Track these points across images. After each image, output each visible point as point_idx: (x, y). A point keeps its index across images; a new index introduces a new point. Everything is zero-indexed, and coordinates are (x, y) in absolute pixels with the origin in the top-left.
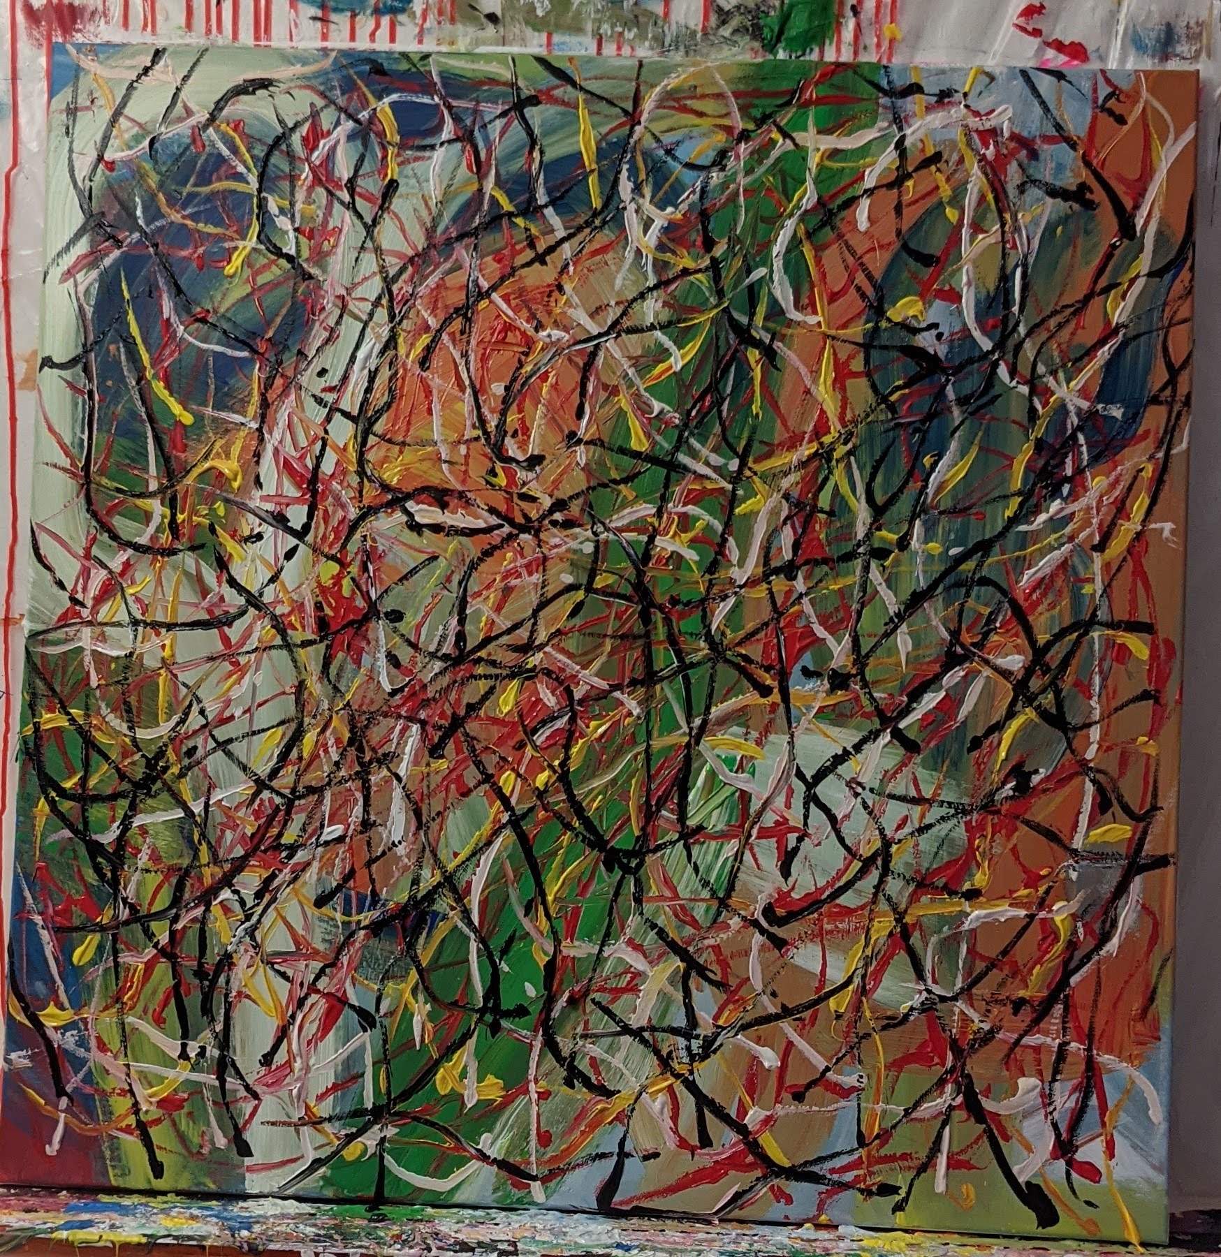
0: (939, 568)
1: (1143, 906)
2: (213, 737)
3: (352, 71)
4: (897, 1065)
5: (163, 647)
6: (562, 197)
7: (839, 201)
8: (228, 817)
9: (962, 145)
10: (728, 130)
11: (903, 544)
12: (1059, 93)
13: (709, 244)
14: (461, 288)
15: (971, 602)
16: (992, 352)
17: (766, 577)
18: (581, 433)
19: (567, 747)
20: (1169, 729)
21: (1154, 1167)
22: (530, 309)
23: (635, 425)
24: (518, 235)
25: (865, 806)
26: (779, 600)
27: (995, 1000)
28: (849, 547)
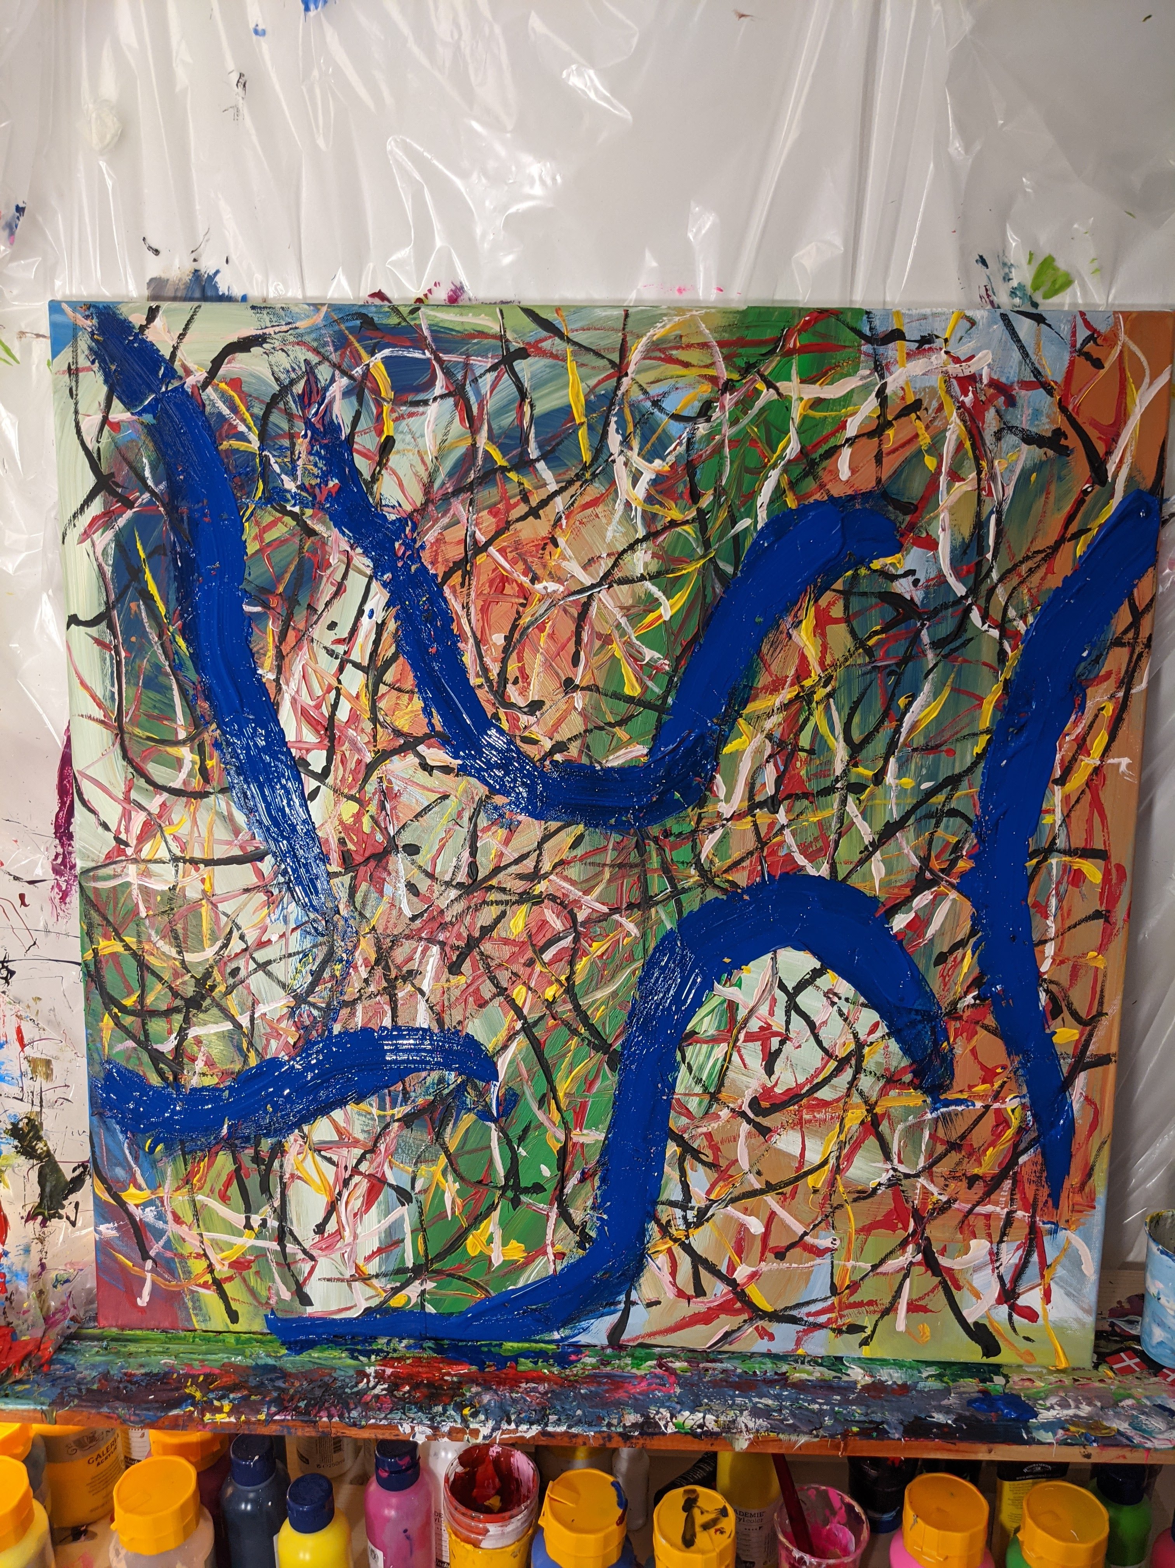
0: (910, 801)
1: (1086, 1098)
2: (254, 959)
3: (343, 327)
4: (866, 1230)
5: (203, 880)
6: (553, 450)
7: (821, 451)
8: (272, 1028)
9: (942, 393)
10: (713, 380)
11: (879, 778)
12: (1038, 336)
13: (695, 496)
14: (459, 542)
15: (940, 832)
16: (965, 597)
17: (750, 811)
18: (577, 681)
19: (572, 963)
20: (1118, 944)
21: (1084, 1310)
22: (525, 562)
23: (627, 671)
24: (513, 489)
25: (841, 1013)
26: (763, 832)
27: (953, 1176)
28: (827, 782)
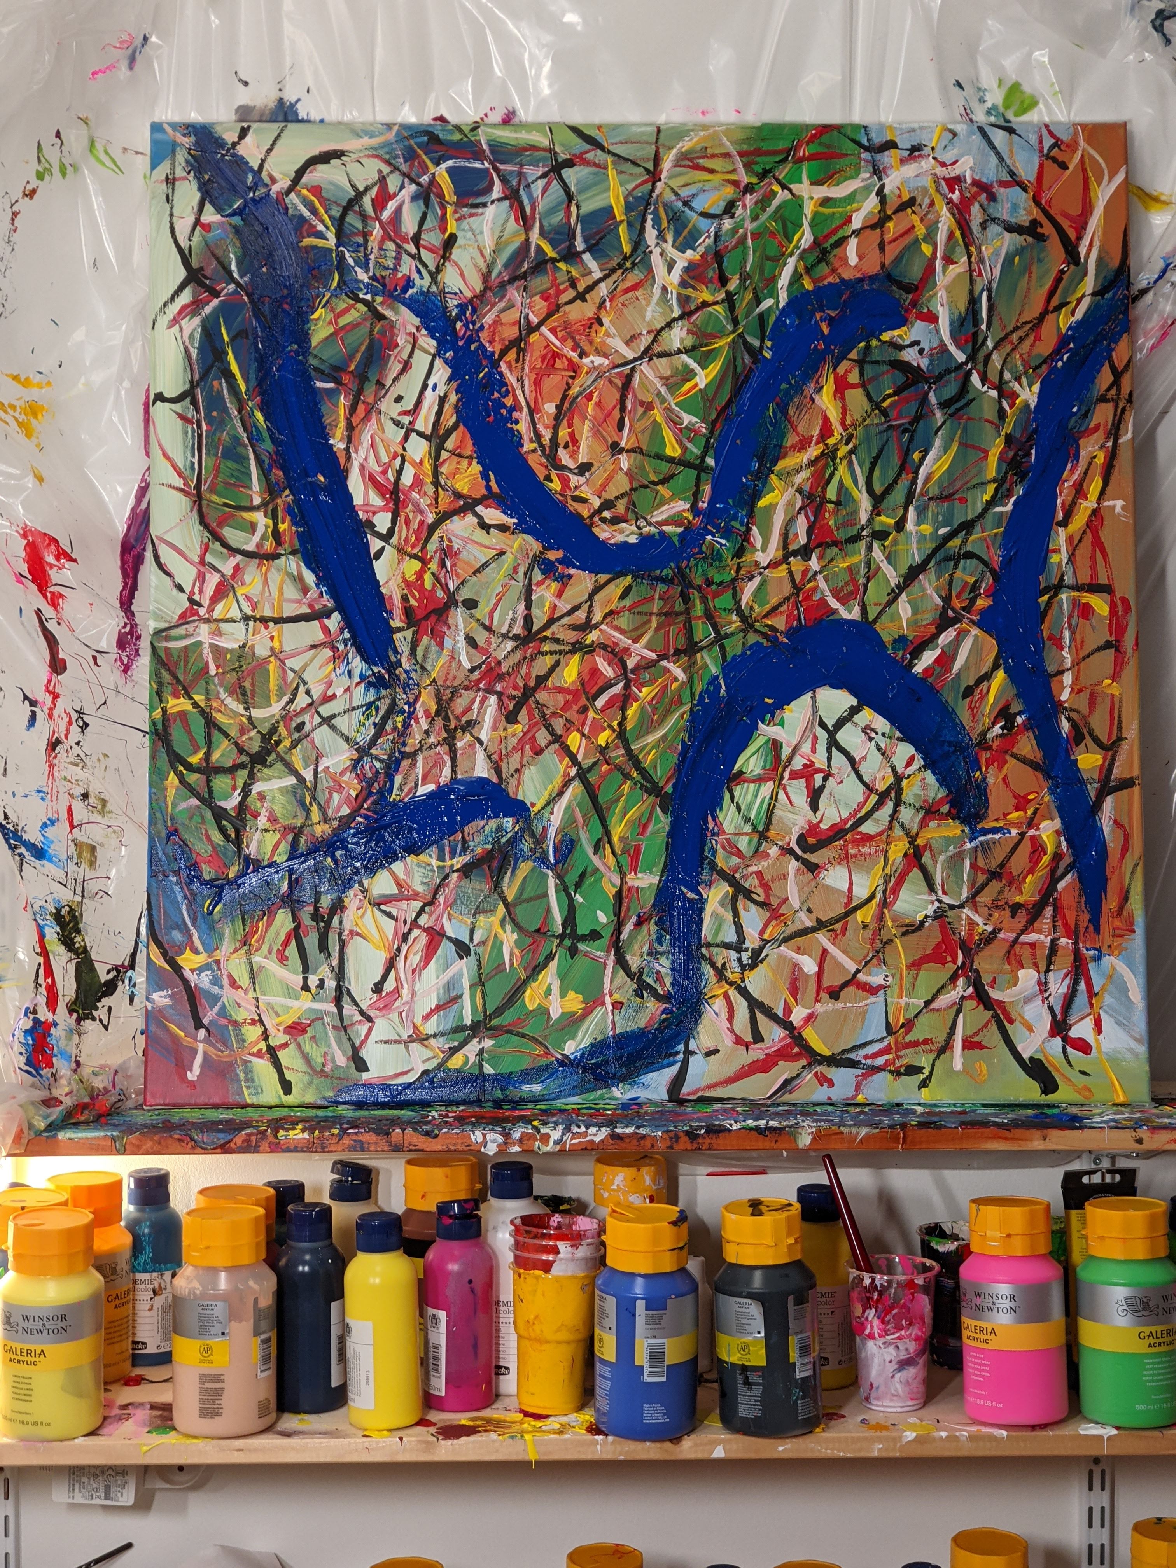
0: (930, 546)
1: (1115, 821)
2: (319, 714)
3: (412, 142)
4: (916, 965)
5: (272, 638)
6: (597, 243)
7: (832, 241)
8: (334, 781)
9: (932, 191)
10: (735, 183)
11: (900, 525)
12: (1011, 144)
13: (723, 280)
14: (514, 324)
15: (959, 573)
16: (966, 363)
17: (785, 559)
18: (623, 444)
19: (623, 709)
20: (1130, 672)
21: (1136, 1040)
22: (574, 339)
23: (668, 434)
24: (562, 277)
25: (879, 748)
26: (798, 578)
27: (996, 906)
28: (853, 531)
